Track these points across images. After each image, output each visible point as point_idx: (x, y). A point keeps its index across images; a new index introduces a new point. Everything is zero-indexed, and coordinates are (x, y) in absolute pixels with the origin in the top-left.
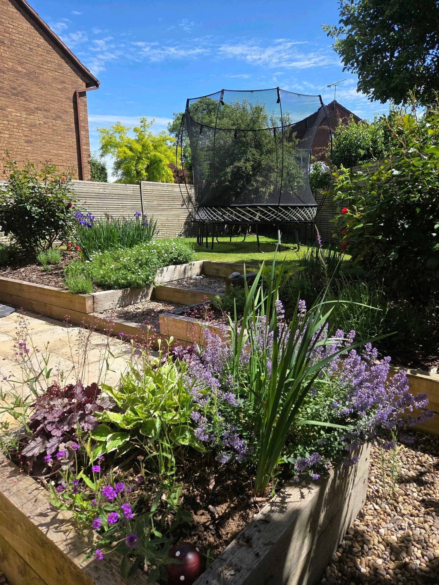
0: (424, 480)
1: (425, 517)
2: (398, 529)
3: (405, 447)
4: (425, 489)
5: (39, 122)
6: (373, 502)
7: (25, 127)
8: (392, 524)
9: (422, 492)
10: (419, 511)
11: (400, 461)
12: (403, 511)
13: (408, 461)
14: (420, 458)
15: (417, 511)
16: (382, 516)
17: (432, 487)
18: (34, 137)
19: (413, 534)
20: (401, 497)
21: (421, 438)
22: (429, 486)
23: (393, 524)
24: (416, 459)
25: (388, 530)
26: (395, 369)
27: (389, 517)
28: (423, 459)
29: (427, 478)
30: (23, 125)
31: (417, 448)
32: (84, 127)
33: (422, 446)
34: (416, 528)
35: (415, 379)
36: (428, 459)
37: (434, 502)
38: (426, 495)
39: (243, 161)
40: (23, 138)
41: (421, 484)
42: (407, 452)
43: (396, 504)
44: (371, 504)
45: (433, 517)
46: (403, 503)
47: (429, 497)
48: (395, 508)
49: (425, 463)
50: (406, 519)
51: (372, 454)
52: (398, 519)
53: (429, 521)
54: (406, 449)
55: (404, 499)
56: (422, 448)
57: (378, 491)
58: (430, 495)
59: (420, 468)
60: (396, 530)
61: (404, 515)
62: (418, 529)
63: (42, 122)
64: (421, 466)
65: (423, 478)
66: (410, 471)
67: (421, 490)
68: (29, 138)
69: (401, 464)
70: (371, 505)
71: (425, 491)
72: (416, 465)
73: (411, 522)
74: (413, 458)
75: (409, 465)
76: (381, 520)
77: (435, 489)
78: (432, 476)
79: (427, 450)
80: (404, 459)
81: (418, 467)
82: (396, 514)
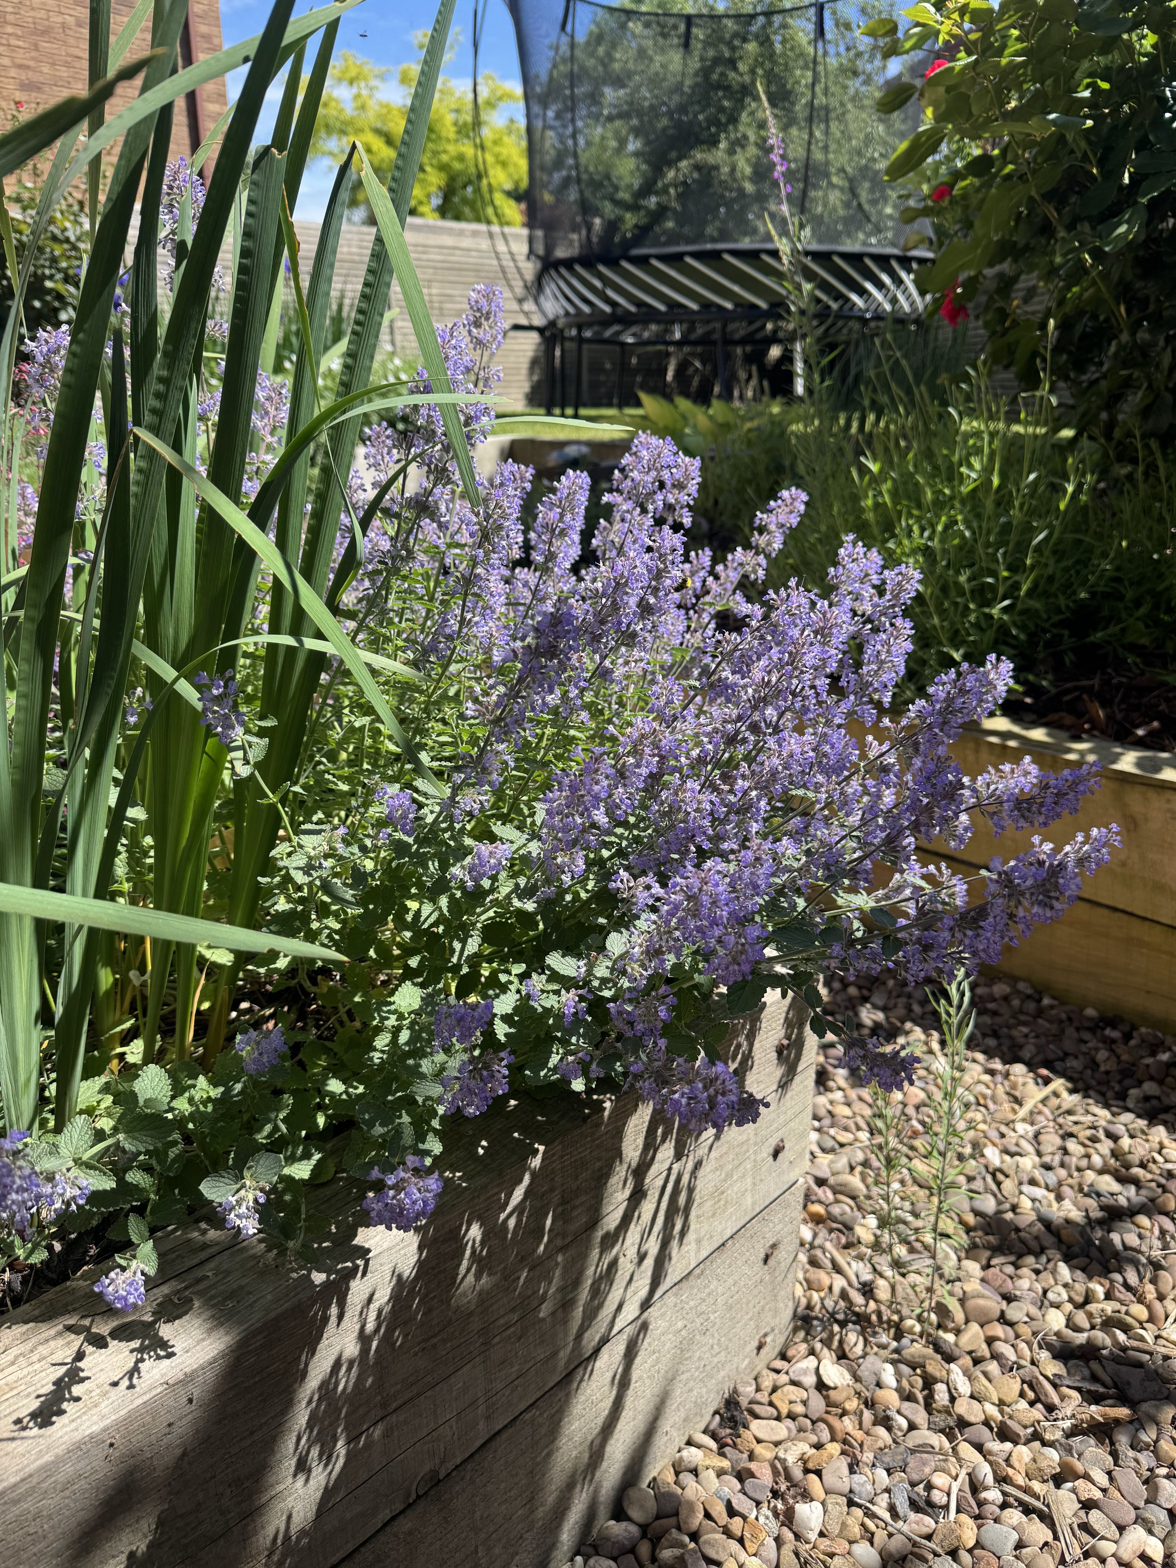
0: (1119, 1245)
1: (1069, 1450)
2: (903, 1507)
3: (1072, 1091)
4: (1108, 1296)
5: (59, 19)
6: (827, 1343)
7: (18, 37)
8: (881, 1473)
9: (1092, 1307)
10: (1050, 1408)
11: (1030, 1149)
12: (963, 1407)
13: (1065, 1151)
14: (1126, 1142)
15: (1038, 1413)
16: (848, 1424)
17: (1150, 1289)
18: (46, 70)
19: (978, 1545)
20: (974, 1327)
21: (1153, 1054)
22: (1132, 1277)
23: (889, 1471)
24: (1105, 1146)
25: (851, 1503)
26: (1069, 751)
27: (881, 1431)
28: (1137, 1149)
29: (1132, 1240)
30: (9, 29)
31: (1122, 1096)
32: (207, 38)
33: (1150, 1087)
34: (1004, 1506)
35: (1151, 794)
36: (1162, 1146)
37: (1140, 1365)
38: (1109, 1323)
39: (723, 145)
40: (13, 73)
41: (1095, 1266)
42: (1070, 1112)
43: (935, 1367)
44: (812, 1352)
45: (1114, 1454)
46: (977, 1362)
47: (1121, 1337)
48: (929, 1383)
49: (1143, 1165)
50: (967, 1450)
51: (910, 1111)
52: (925, 1448)
53: (1087, 1477)
54: (1070, 1100)
55: (990, 1341)
56: (1147, 1098)
57: (868, 1290)
58: (1126, 1329)
59: (1116, 1187)
60: (892, 1509)
61: (963, 1424)
62: (1014, 1516)
63: (71, 21)
64: (1122, 1180)
65: (1115, 1237)
66: (1059, 1198)
67: (1088, 1299)
68: (30, 74)
69: (1028, 1163)
70: (812, 1362)
71: (1109, 1307)
72: (1101, 1172)
73: (986, 1472)
74: (1094, 1140)
75: (1063, 1173)
76: (834, 1448)
77: (1161, 1298)
78: (1163, 1232)
79: (1167, 1109)
80: (1052, 1141)
81: (1108, 1183)
82: (921, 1416)
